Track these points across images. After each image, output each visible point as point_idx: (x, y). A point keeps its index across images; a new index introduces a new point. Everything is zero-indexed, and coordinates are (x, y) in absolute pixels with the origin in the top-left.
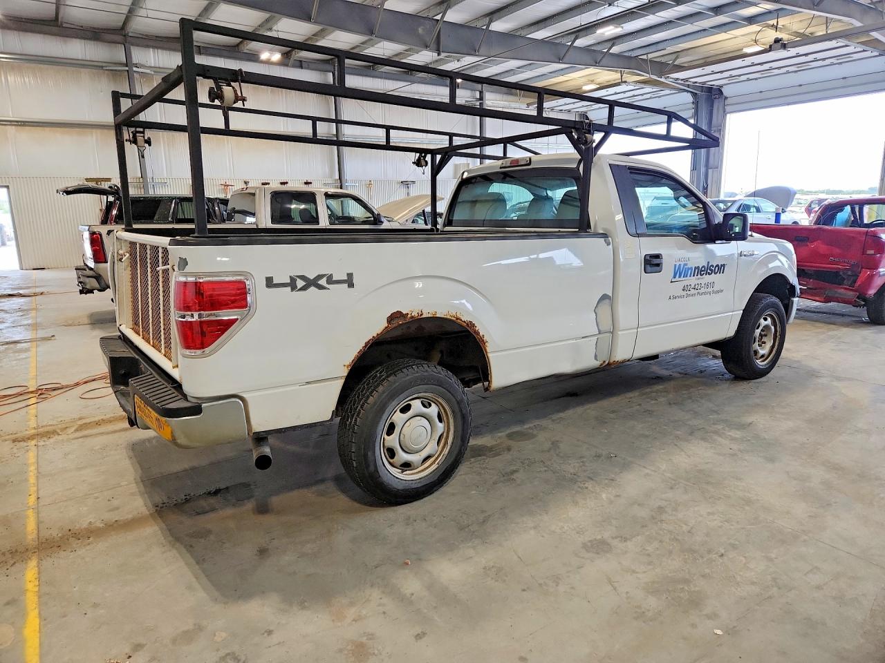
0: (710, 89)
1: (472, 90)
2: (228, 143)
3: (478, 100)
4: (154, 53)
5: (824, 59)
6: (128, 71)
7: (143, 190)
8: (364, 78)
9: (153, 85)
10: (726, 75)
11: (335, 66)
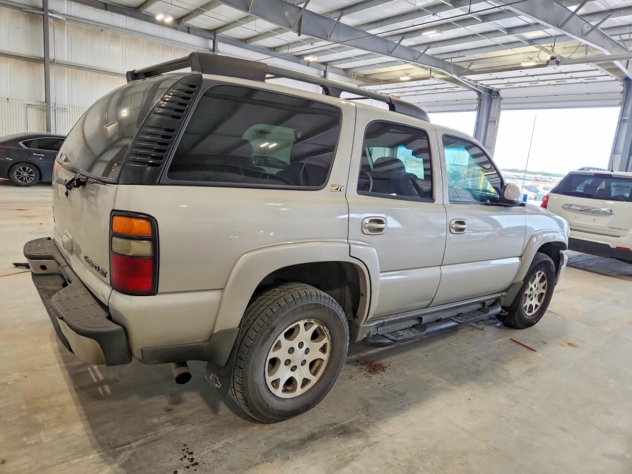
0: (490, 91)
4: (68, 4)
5: (577, 78)
6: (43, 15)
7: (45, 112)
8: (237, 48)
9: (64, 30)
10: (505, 81)
11: (215, 35)
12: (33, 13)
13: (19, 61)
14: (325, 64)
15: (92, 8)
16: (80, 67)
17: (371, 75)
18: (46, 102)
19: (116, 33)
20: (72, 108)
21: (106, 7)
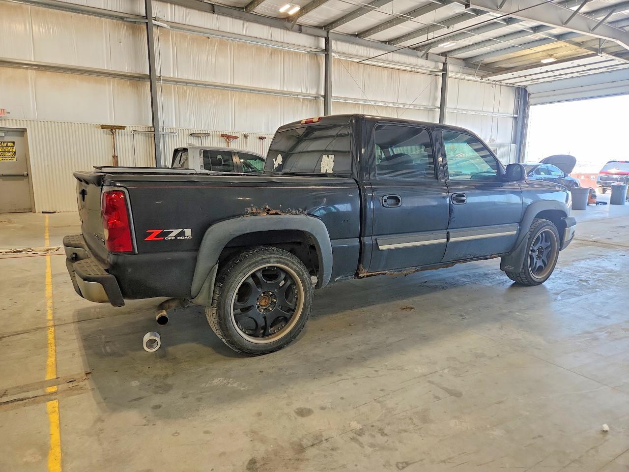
1: (436, 62)
2: (231, 99)
3: (440, 71)
4: (171, 8)
6: (147, 23)
7: (153, 139)
9: (169, 39)
11: (328, 32)
12: (135, 22)
13: (122, 80)
14: (445, 54)
15: (197, 12)
16: (186, 83)
17: (495, 64)
18: (153, 126)
19: (223, 38)
20: (181, 132)
21: (213, 9)
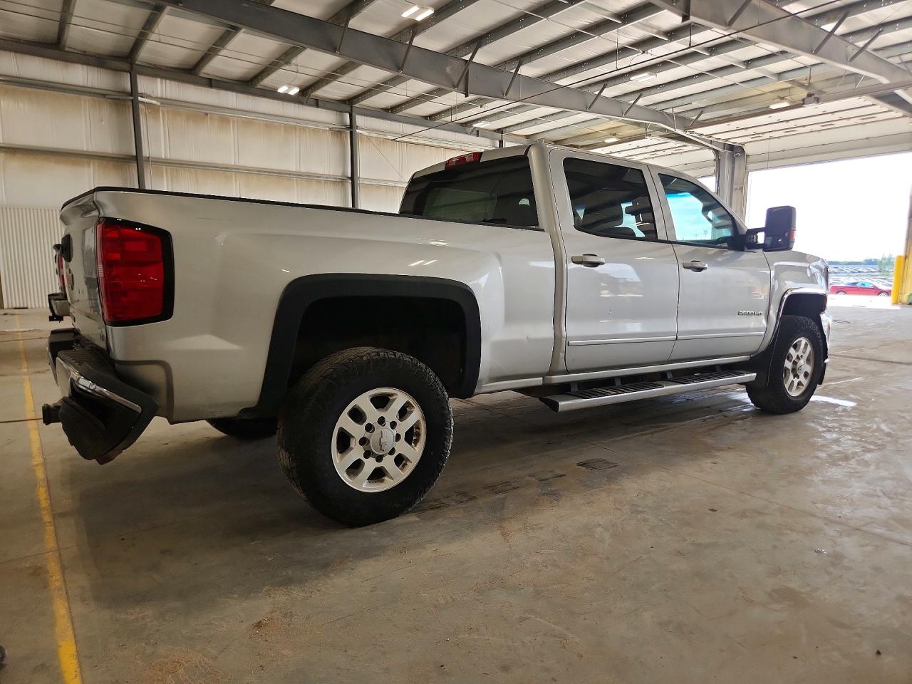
0: (732, 147)
1: (492, 139)
4: (161, 83)
5: (849, 119)
8: (382, 120)
10: (751, 131)
11: (352, 107)
12: (120, 100)
13: (105, 162)
14: (500, 131)
15: (192, 86)
16: (182, 165)
21: (210, 83)
